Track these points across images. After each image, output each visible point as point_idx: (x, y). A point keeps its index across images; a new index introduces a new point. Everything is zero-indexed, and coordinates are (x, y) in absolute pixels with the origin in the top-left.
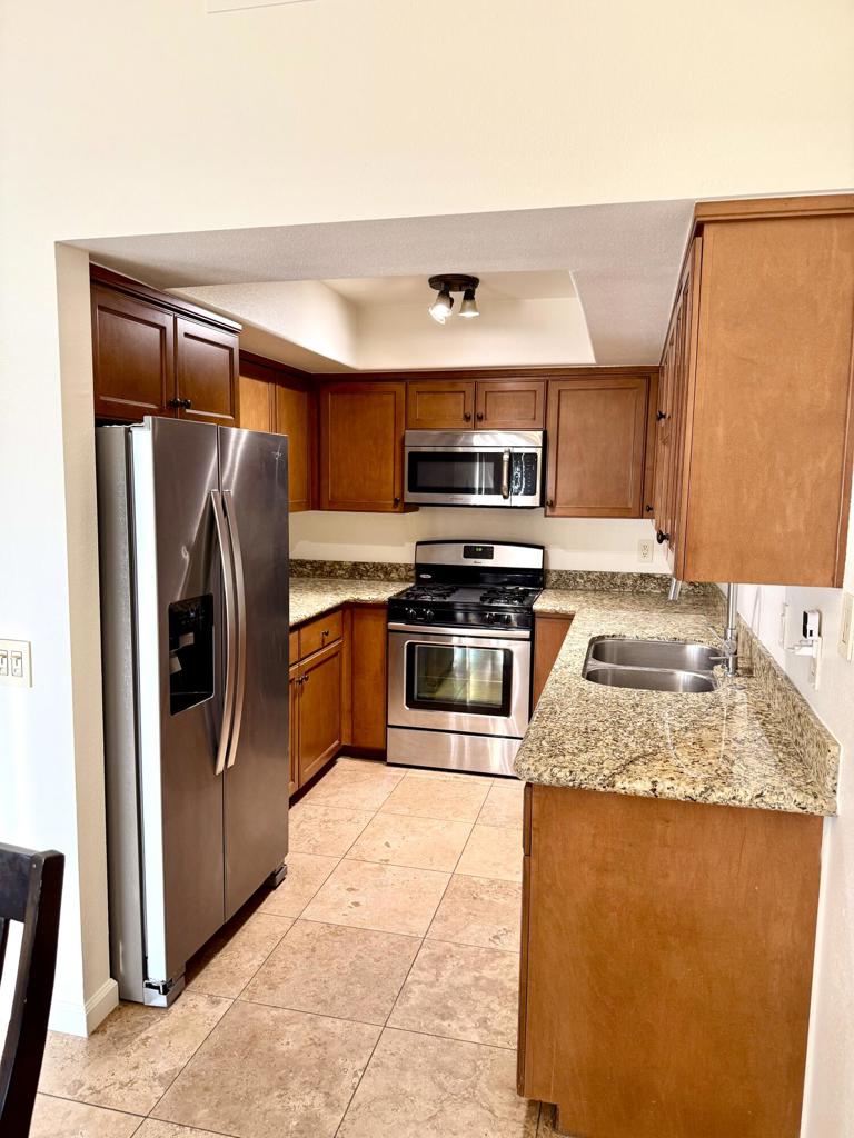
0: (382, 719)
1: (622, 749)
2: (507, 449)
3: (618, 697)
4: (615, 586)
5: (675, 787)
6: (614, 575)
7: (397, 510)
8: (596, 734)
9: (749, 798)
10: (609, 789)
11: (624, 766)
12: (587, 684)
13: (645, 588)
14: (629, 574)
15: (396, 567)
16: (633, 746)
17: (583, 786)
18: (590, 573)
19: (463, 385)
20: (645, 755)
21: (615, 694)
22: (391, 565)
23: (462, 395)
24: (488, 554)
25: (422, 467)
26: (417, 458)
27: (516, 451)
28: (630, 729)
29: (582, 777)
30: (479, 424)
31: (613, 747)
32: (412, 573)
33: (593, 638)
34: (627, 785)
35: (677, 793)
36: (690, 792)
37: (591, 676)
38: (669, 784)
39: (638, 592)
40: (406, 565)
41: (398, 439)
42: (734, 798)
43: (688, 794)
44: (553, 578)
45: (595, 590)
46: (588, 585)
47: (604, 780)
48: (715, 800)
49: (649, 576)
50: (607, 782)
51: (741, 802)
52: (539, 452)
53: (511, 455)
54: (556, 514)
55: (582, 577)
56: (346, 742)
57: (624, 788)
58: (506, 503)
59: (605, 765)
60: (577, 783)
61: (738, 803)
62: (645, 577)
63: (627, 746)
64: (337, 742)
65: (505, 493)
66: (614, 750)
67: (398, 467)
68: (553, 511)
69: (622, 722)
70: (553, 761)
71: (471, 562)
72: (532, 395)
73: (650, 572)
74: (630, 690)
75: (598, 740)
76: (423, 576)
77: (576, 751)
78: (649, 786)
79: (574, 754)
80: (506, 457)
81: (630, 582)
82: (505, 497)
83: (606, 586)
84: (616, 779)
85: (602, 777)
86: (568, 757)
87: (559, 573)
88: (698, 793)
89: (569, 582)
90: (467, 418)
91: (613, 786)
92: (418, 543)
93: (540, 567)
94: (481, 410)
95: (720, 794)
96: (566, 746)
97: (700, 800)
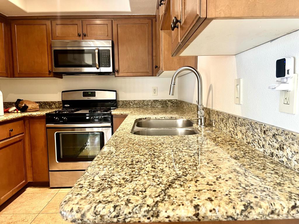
0: (46, 168)
1: (160, 174)
2: (97, 48)
3: (151, 140)
4: (145, 105)
5: (217, 209)
6: (144, 101)
7: (51, 76)
8: (139, 165)
9: (286, 210)
10: (153, 220)
11: (164, 191)
12: (133, 136)
13: (156, 105)
14: (149, 100)
15: (54, 103)
16: (167, 170)
17: (127, 221)
18: (135, 101)
19: (76, 21)
20: (178, 178)
21: (149, 139)
22: (52, 102)
23: (76, 26)
24: (93, 95)
25: (60, 56)
26: (57, 53)
27: (100, 48)
28: (162, 158)
29: (127, 211)
30: (84, 38)
31: (153, 174)
32: (61, 105)
33: (137, 120)
34: (171, 213)
35: (219, 215)
36: (231, 212)
37: (136, 133)
38: (210, 206)
39: (153, 107)
40: (59, 102)
41: (49, 45)
42: (272, 212)
43: (229, 214)
44: (121, 103)
45: (137, 107)
46: (134, 106)
47: (148, 212)
48: (255, 217)
49: (157, 100)
50: (151, 213)
51: (278, 215)
52: (110, 49)
53: (99, 50)
54: (119, 75)
55: (132, 103)
56: (30, 180)
57: (168, 217)
58: (98, 71)
59: (148, 193)
60: (121, 218)
61: (275, 217)
62: (155, 101)
63: (162, 171)
64: (24, 181)
65: (98, 67)
66: (153, 176)
67: (49, 57)
68: (118, 74)
69: (156, 154)
70: (99, 197)
71: (86, 98)
72: (106, 26)
73: (157, 99)
74: (157, 136)
75: (141, 169)
76: (66, 105)
77: (122, 182)
78: (191, 212)
79: (120, 185)
80: (97, 51)
81: (150, 103)
82: (98, 69)
83: (141, 105)
84: (160, 208)
85: (145, 208)
86: (114, 190)
87: (123, 101)
88: (238, 212)
89: (127, 104)
90: (79, 35)
91: (158, 216)
92: (63, 92)
93: (115, 99)
94: (85, 32)
95: (259, 210)
96: (114, 178)
97: (241, 218)
